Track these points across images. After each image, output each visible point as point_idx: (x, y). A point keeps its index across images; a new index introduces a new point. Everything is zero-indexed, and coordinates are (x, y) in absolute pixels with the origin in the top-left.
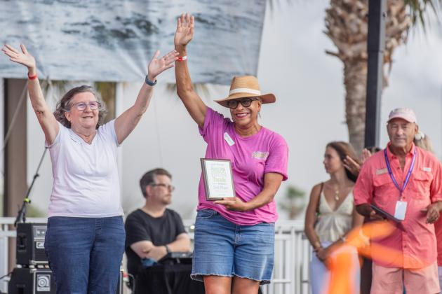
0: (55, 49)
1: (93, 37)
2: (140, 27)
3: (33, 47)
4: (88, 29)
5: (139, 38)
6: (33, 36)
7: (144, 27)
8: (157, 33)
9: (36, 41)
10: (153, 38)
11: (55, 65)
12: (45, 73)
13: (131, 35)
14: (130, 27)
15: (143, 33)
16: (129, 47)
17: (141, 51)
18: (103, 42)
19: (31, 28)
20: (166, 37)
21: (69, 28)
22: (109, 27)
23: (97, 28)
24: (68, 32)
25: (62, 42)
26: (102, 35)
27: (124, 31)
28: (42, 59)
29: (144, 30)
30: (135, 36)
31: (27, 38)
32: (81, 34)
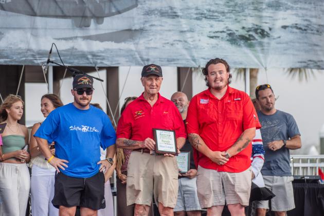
0: (204, 48)
1: (228, 40)
2: (257, 33)
3: (190, 47)
4: (225, 35)
5: (257, 40)
6: (190, 40)
7: (260, 33)
8: (269, 37)
9: (191, 43)
10: (266, 40)
11: (204, 59)
12: (198, 63)
13: (252, 38)
14: (251, 33)
15: (259, 36)
16: (251, 46)
17: (258, 48)
18: (234, 43)
19: (189, 35)
20: (274, 39)
21: (212, 35)
22: (237, 34)
23: (230, 34)
24: (212, 37)
25: (208, 44)
26: (233, 38)
27: (247, 36)
28: (196, 55)
29: (260, 35)
30: (254, 39)
31: (186, 42)
32: (220, 38)
